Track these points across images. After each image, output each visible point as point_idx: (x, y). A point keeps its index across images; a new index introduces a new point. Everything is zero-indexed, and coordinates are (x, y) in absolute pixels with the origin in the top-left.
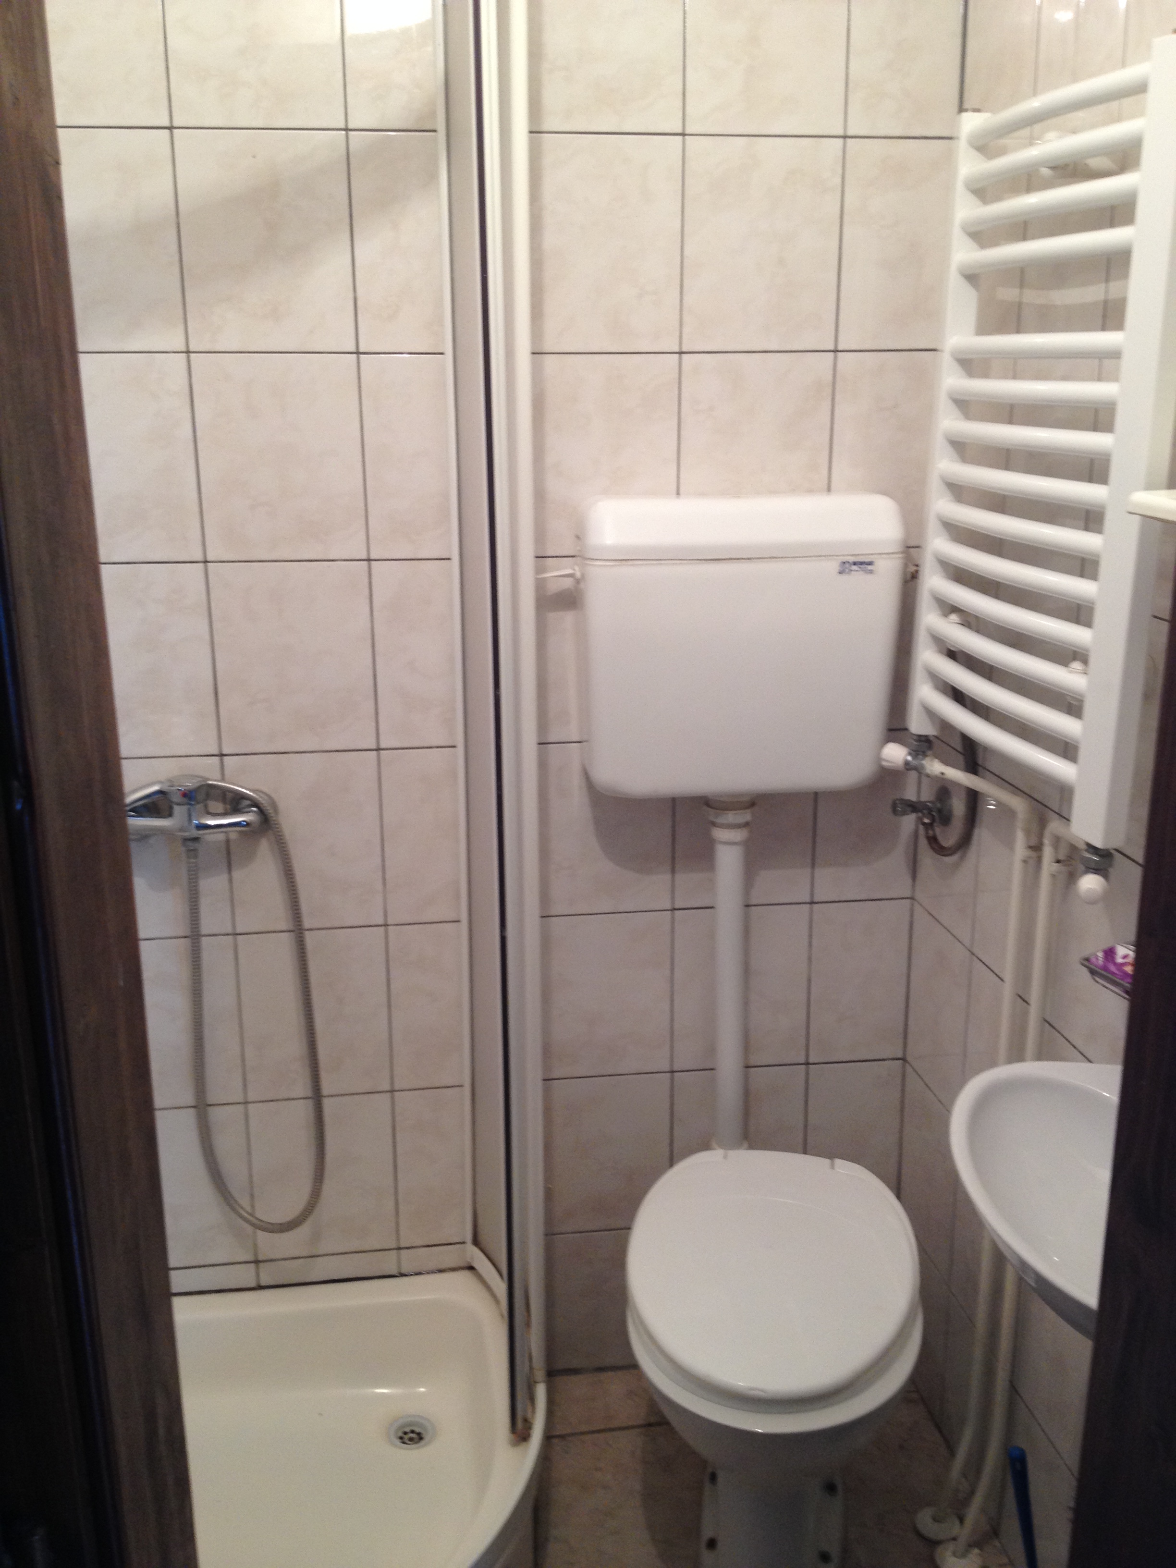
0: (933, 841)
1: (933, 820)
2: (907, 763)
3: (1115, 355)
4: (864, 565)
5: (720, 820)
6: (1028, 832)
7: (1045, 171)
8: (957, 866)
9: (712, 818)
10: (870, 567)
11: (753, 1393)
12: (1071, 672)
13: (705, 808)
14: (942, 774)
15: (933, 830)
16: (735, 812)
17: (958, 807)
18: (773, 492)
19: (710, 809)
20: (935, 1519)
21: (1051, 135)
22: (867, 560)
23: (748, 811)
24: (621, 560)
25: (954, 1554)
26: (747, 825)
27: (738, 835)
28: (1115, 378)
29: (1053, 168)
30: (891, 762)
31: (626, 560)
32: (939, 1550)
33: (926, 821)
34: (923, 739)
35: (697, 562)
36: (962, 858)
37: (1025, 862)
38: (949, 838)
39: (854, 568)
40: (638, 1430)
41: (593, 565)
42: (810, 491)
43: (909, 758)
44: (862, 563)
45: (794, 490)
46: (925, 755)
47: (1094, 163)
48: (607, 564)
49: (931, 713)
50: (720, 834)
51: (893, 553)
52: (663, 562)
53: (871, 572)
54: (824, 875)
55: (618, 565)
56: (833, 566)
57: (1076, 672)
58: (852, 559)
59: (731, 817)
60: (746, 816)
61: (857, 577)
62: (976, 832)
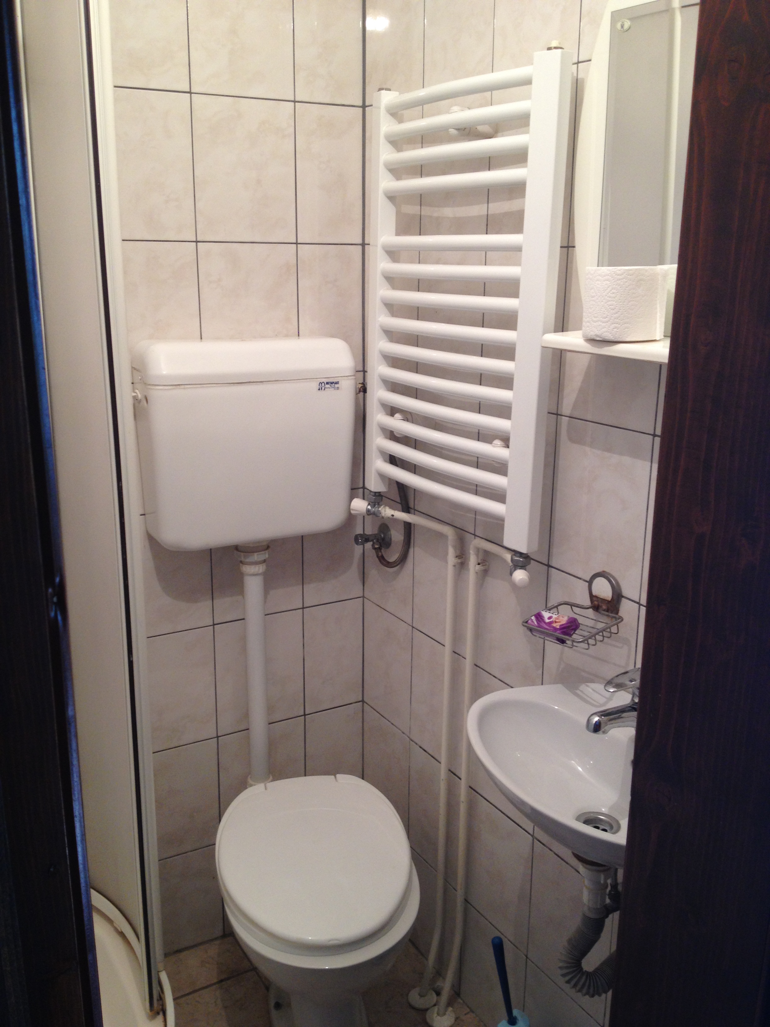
0: (382, 560)
1: (381, 546)
2: (368, 511)
3: (518, 249)
4: (333, 384)
5: (248, 560)
6: (455, 547)
7: (453, 131)
8: (398, 573)
9: (243, 559)
10: (336, 386)
11: (331, 943)
12: (494, 447)
13: (235, 552)
14: (393, 515)
15: (381, 552)
16: (258, 553)
17: (397, 536)
18: (263, 336)
19: (239, 553)
20: (421, 996)
21: (455, 108)
22: (335, 381)
23: (267, 551)
24: (177, 385)
25: (438, 1014)
26: (264, 561)
27: (261, 569)
28: (519, 264)
29: (458, 129)
30: (358, 511)
31: (179, 385)
32: (428, 1014)
33: (377, 546)
34: (377, 494)
35: (228, 385)
36: (402, 568)
37: (454, 566)
38: (393, 557)
39: (327, 386)
40: (214, 986)
41: (154, 389)
42: (287, 336)
43: (369, 507)
44: (332, 383)
45: (277, 335)
46: (379, 505)
47: (481, 128)
48: (165, 388)
49: (383, 476)
50: (247, 569)
51: (350, 376)
52: (205, 386)
53: (338, 388)
54: (310, 588)
55: (174, 389)
56: (315, 385)
57: (499, 447)
58: (325, 381)
59: (256, 557)
60: (264, 556)
61: (330, 392)
62: (411, 550)
